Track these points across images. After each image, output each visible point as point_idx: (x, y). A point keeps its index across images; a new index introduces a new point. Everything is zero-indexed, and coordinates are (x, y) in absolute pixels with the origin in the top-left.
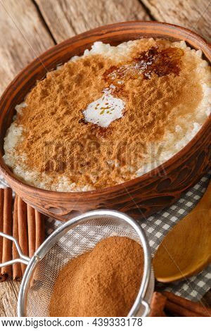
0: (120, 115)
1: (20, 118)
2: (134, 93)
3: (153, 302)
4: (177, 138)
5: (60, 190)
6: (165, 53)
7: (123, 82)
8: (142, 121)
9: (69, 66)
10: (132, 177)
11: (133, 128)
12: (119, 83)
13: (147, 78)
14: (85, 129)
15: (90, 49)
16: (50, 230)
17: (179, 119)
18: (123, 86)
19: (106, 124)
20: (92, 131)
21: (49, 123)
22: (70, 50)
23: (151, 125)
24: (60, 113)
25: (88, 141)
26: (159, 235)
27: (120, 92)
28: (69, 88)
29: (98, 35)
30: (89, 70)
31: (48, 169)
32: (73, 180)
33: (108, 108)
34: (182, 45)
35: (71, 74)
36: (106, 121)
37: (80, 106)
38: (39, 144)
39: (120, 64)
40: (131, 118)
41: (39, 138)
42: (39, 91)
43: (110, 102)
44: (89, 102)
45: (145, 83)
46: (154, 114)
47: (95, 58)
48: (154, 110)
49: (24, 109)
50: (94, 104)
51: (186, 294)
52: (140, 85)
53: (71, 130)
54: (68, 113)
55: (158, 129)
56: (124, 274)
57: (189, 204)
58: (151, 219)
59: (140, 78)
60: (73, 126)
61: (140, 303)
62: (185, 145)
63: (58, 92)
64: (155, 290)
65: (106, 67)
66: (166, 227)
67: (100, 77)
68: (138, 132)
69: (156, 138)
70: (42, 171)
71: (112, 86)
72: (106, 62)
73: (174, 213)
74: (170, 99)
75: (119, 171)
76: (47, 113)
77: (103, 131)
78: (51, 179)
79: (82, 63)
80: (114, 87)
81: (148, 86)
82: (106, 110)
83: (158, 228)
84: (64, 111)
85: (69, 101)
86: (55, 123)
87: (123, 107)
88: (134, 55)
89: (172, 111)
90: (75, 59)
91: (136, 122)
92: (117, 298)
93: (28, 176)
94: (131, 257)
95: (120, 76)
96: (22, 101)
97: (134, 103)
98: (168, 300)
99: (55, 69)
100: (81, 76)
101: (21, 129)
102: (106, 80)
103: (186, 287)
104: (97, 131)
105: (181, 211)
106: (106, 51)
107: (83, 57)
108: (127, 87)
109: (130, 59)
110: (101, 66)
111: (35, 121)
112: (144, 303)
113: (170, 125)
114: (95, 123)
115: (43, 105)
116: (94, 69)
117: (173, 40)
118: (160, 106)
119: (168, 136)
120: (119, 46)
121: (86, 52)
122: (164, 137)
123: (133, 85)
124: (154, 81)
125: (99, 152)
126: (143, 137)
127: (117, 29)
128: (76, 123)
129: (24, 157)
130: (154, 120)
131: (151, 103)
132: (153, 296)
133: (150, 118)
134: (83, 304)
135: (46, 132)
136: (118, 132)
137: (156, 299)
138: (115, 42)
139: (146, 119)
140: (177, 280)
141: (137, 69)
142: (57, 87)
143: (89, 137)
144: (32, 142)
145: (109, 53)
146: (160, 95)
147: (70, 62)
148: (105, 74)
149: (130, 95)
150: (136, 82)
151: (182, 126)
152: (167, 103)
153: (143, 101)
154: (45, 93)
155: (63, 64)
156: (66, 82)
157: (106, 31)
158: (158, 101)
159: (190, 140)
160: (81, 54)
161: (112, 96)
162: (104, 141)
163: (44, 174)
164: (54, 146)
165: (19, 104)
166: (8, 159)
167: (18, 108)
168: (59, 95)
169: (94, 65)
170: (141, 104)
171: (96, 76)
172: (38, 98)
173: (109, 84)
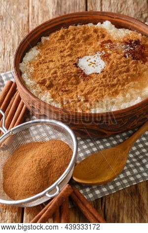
0: (99, 72)
1: (41, 45)
2: (113, 62)
3: (64, 189)
4: (125, 101)
5: (43, 99)
6: (144, 47)
7: (111, 52)
8: (110, 81)
9: (85, 28)
10: (88, 112)
11: (102, 83)
12: (108, 52)
13: (126, 57)
14: (74, 70)
15: (102, 23)
16: (28, 119)
17: (131, 90)
18: (110, 55)
19: (88, 73)
20: (78, 73)
21: (56, 56)
22: (90, 18)
23: (114, 86)
24: (66, 53)
25: (73, 78)
26: (88, 152)
27: (105, 57)
28: (78, 41)
29: (110, 17)
30: (95, 36)
31: (43, 83)
32: (53, 97)
33: (94, 64)
35: (84, 33)
36: (89, 71)
37: (79, 55)
38: (44, 66)
39: (115, 41)
40: (104, 77)
41: (46, 62)
42: (60, 35)
43: (97, 60)
44: (85, 55)
45: (123, 59)
46: (119, 80)
47: (102, 30)
48: (120, 78)
49: (46, 41)
50: (87, 57)
51: (86, 194)
52: (120, 59)
53: (66, 67)
54: (70, 55)
55: (117, 90)
56: (56, 165)
57: (115, 142)
58: (88, 140)
59: (122, 55)
60: (69, 65)
61: (55, 186)
62: (127, 107)
63: (71, 40)
64: (68, 183)
65: (106, 39)
66: (95, 149)
67: (99, 43)
68: (104, 86)
69: (113, 95)
70: (38, 83)
71: (103, 52)
72: (107, 35)
73: (103, 143)
74: (132, 76)
76: (58, 50)
77: (85, 76)
78: (41, 90)
79: (93, 29)
80: (104, 53)
81: (124, 62)
82: (93, 65)
83: (90, 148)
84: (69, 53)
85: (75, 49)
86: (59, 58)
87: (103, 67)
88: (126, 39)
89: (130, 83)
90: (90, 25)
91: (106, 80)
92: (45, 177)
93: (29, 82)
94: (65, 158)
95: (111, 48)
96: (48, 35)
97: (111, 68)
98: (74, 192)
99: (76, 25)
100: (88, 37)
101: (39, 52)
102: (102, 46)
103: (88, 190)
104: (81, 75)
105: (108, 145)
106: (111, 29)
107: (96, 26)
108: (111, 57)
109: (122, 40)
110: (103, 36)
111: (49, 51)
112: (57, 188)
113: (125, 91)
114: (83, 69)
115: (58, 44)
116: (98, 36)
118: (125, 77)
119: (120, 97)
120: (120, 29)
121: (99, 24)
122: (117, 97)
123: (115, 57)
124: (129, 60)
125: (77, 87)
126: (105, 91)
127: (123, 19)
128: (71, 64)
129: (32, 69)
130: (117, 84)
131: (120, 73)
132: (66, 186)
133: (115, 81)
134: (24, 171)
135: (52, 61)
136: (93, 81)
137: (67, 188)
138: (118, 26)
139: (113, 81)
140: (84, 184)
141: (123, 49)
142: (71, 37)
143: (75, 76)
144: (41, 63)
145: (112, 31)
146: (128, 70)
147: (86, 25)
148: (103, 43)
149: (111, 62)
150: (118, 56)
151: (131, 95)
152: (129, 77)
153: (117, 69)
154: (62, 37)
155: (82, 25)
156: (78, 36)
157: (116, 17)
158: (125, 73)
159: (132, 105)
160: (95, 24)
161: (100, 58)
162: (82, 82)
163: (38, 85)
164: (52, 72)
165: (45, 36)
166: (22, 66)
167: (43, 39)
168: (70, 42)
169: (100, 34)
170: (114, 70)
171: (98, 41)
172: (57, 38)
173: (102, 50)
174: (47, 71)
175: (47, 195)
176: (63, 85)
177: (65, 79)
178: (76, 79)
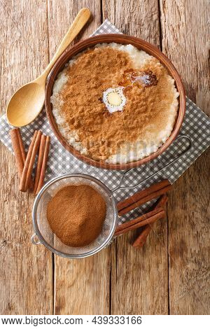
0: (121, 109)
1: (70, 70)
2: (134, 100)
7: (132, 85)
8: (130, 123)
11: (123, 125)
15: (125, 46)
17: (148, 133)
18: (131, 88)
19: (111, 111)
21: (83, 87)
23: (133, 128)
25: (98, 117)
28: (103, 68)
30: (119, 61)
38: (72, 101)
39: (136, 69)
40: (126, 118)
41: (74, 96)
42: (87, 60)
44: (109, 87)
47: (126, 54)
48: (139, 119)
49: (74, 65)
50: (111, 90)
52: (140, 95)
54: (96, 88)
55: (136, 134)
59: (142, 89)
63: (97, 67)
65: (128, 67)
67: (122, 72)
68: (125, 129)
69: (132, 140)
70: (68, 121)
72: (130, 62)
74: (150, 117)
76: (84, 80)
77: (109, 114)
78: (70, 129)
79: (116, 54)
81: (143, 99)
86: (86, 91)
87: (124, 104)
88: (146, 68)
89: (147, 126)
91: (127, 122)
96: (75, 58)
97: (132, 107)
101: (67, 79)
102: (124, 76)
104: (104, 112)
106: (133, 54)
107: (119, 49)
108: (133, 91)
109: (143, 70)
110: (126, 63)
111: (77, 79)
113: (142, 136)
114: (107, 105)
115: (85, 71)
116: (121, 63)
118: (143, 119)
123: (136, 92)
126: (126, 135)
128: (97, 99)
130: (136, 127)
131: (139, 113)
133: (135, 123)
136: (115, 121)
138: (140, 49)
139: (132, 123)
142: (97, 63)
145: (134, 56)
146: (146, 110)
148: (126, 71)
150: (139, 90)
152: (147, 119)
153: (136, 109)
154: (89, 63)
156: (103, 62)
158: (143, 114)
161: (122, 92)
163: (67, 124)
164: (80, 109)
166: (53, 99)
167: (71, 62)
168: (96, 70)
169: (123, 60)
171: (121, 68)
172: (84, 64)
173: (125, 82)
174: (75, 107)
176: (89, 125)
177: (91, 119)
178: (100, 118)
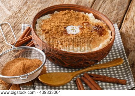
0: (75, 34)
1: (53, 15)
5: (40, 37)
6: (103, 30)
9: (79, 13)
10: (59, 49)
11: (73, 39)
12: (84, 27)
13: (92, 31)
14: (63, 29)
15: (89, 14)
17: (86, 47)
18: (84, 28)
19: (69, 33)
20: (64, 31)
22: (84, 10)
24: (63, 21)
25: (60, 33)
26: (55, 71)
27: (81, 29)
28: (73, 18)
30: (82, 18)
31: (44, 30)
34: (110, 32)
35: (77, 15)
37: (69, 24)
38: (49, 23)
39: (91, 23)
40: (76, 37)
41: (51, 22)
42: (64, 12)
43: (77, 29)
45: (90, 32)
47: (87, 17)
49: (57, 13)
50: (73, 26)
52: (88, 32)
53: (60, 27)
57: (70, 72)
58: (58, 67)
59: (90, 30)
61: (26, 75)
65: (87, 21)
66: (59, 71)
67: (82, 22)
69: (75, 46)
70: (42, 30)
73: (64, 70)
75: (58, 45)
76: (60, 19)
77: (67, 33)
78: (42, 33)
79: (82, 15)
80: (82, 27)
81: (90, 33)
82: (73, 30)
86: (59, 22)
87: (78, 33)
88: (96, 24)
90: (82, 13)
93: (37, 28)
95: (87, 26)
96: (59, 11)
97: (81, 34)
99: (76, 11)
101: (50, 17)
102: (83, 24)
103: (45, 87)
104: (65, 33)
105: (66, 71)
107: (85, 14)
108: (85, 30)
109: (94, 24)
111: (55, 18)
112: (27, 76)
113: (82, 46)
114: (67, 30)
115: (62, 16)
117: (109, 29)
119: (78, 48)
121: (87, 14)
123: (87, 30)
125: (60, 37)
126: (73, 43)
128: (63, 26)
129: (42, 23)
131: (85, 37)
135: (54, 22)
136: (69, 37)
138: (96, 17)
139: (79, 40)
141: (93, 28)
142: (70, 15)
143: (62, 32)
145: (92, 19)
146: (89, 38)
148: (84, 22)
149: (83, 32)
151: (85, 49)
156: (73, 16)
157: (97, 13)
158: (87, 39)
161: (79, 28)
162: (64, 36)
164: (51, 27)
165: (57, 11)
166: (38, 20)
167: (56, 12)
168: (68, 17)
169: (85, 18)
170: (83, 36)
171: (82, 21)
172: (62, 14)
173: (82, 25)
174: (49, 26)
175: (21, 78)
176: (53, 34)
177: (56, 32)
178: (62, 34)
